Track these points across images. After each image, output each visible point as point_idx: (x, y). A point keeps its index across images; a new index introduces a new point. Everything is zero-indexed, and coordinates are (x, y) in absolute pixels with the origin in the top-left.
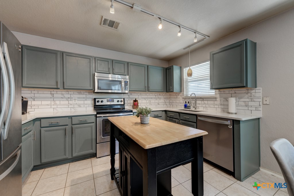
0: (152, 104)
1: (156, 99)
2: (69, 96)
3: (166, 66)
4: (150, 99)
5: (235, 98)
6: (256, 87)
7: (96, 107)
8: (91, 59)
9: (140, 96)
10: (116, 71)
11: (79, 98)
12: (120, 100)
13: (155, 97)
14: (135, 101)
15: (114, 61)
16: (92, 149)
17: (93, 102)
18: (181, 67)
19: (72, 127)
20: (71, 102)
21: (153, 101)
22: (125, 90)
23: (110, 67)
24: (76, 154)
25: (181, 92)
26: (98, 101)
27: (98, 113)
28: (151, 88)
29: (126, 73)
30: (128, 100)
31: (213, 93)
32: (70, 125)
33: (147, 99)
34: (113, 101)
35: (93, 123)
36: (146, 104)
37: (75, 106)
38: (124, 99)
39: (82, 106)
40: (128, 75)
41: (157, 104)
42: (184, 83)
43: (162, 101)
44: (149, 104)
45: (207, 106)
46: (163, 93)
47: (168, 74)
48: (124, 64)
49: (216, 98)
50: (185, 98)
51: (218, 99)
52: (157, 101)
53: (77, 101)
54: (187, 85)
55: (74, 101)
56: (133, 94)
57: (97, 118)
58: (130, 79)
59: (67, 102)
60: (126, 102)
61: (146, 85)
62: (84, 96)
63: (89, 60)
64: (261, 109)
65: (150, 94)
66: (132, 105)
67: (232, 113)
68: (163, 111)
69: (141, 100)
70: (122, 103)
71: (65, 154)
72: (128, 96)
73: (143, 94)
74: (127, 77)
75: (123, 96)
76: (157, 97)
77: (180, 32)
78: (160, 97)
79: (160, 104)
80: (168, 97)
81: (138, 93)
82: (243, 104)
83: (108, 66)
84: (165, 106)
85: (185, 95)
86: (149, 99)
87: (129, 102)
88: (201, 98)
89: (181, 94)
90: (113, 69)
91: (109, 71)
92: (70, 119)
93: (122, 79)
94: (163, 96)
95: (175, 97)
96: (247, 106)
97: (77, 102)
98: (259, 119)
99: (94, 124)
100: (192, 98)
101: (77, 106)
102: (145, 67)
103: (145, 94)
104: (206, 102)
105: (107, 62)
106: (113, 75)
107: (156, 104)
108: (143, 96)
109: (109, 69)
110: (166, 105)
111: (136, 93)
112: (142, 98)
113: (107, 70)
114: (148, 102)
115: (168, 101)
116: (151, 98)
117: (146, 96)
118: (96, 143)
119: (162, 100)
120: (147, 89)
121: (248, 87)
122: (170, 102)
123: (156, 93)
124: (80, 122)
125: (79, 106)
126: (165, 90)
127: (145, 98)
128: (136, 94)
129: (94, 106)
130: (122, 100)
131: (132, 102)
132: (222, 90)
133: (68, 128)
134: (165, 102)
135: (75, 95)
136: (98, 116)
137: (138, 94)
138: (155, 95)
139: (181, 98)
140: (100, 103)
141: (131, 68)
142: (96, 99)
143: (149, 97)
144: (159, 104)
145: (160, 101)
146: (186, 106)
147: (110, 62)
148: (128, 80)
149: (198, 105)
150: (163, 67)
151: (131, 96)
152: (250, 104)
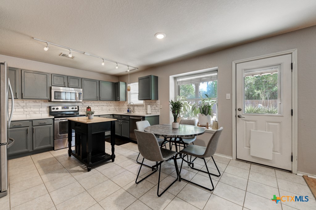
1: (107, 106)
2: (24, 104)
3: (115, 81)
4: (102, 107)
5: (150, 105)
6: (158, 99)
7: (51, 113)
8: (48, 75)
9: (93, 104)
10: (71, 85)
11: (34, 106)
12: (74, 107)
13: (106, 104)
14: (89, 108)
15: (69, 77)
16: (50, 144)
17: (48, 109)
18: (126, 83)
19: (32, 128)
20: (26, 110)
21: (104, 108)
22: (79, 99)
23: (65, 81)
24: (37, 148)
25: (126, 101)
26: (53, 109)
27: (55, 117)
28: (102, 98)
29: (80, 86)
30: (82, 107)
31: (142, 102)
32: (31, 127)
33: (99, 106)
34: (68, 108)
35: (51, 124)
37: (30, 113)
38: (78, 107)
39: (37, 113)
40: (82, 88)
42: (128, 95)
43: (113, 107)
45: (140, 110)
46: (113, 101)
47: (116, 87)
48: (78, 79)
49: (143, 105)
50: (128, 106)
51: (144, 106)
52: (108, 108)
54: (130, 96)
55: (29, 109)
56: (86, 102)
57: (55, 121)
58: (83, 91)
60: (80, 109)
61: (98, 96)
62: (40, 104)
63: (46, 76)
64: (159, 111)
66: (86, 111)
67: (148, 114)
68: (111, 115)
69: (94, 107)
70: (77, 110)
71: (27, 148)
72: (82, 104)
74: (81, 90)
75: (77, 104)
76: (108, 104)
77: (117, 66)
78: (110, 104)
80: (118, 104)
82: (153, 108)
83: (64, 81)
85: (128, 103)
87: (82, 108)
88: (137, 105)
89: (126, 103)
90: (68, 83)
91: (64, 85)
92: (31, 122)
93: (77, 92)
94: (113, 104)
95: (123, 104)
96: (155, 109)
97: (32, 109)
98: (159, 116)
99: (52, 126)
100: (132, 105)
101: (32, 113)
102: (97, 82)
104: (139, 108)
105: (62, 78)
106: (68, 88)
107: (107, 110)
108: (95, 104)
109: (64, 83)
110: (116, 111)
112: (95, 106)
113: (63, 84)
114: (100, 108)
115: (118, 108)
116: (103, 105)
117: (99, 104)
118: (54, 139)
120: (99, 99)
121: (152, 99)
122: (119, 109)
124: (40, 124)
125: (35, 113)
126: (114, 99)
127: (97, 106)
128: (90, 102)
129: (50, 112)
130: (77, 107)
131: (86, 108)
132: (146, 101)
133: (29, 129)
134: (115, 109)
135: (31, 103)
136: (55, 119)
137: (91, 102)
138: (107, 103)
139: (126, 105)
140: (55, 110)
141: (85, 82)
142: (52, 107)
143: (101, 104)
144: (110, 110)
145: (111, 108)
146: (128, 111)
147: (65, 78)
148: (82, 92)
149: (135, 110)
150: (112, 82)
151: (85, 104)
152: (156, 108)
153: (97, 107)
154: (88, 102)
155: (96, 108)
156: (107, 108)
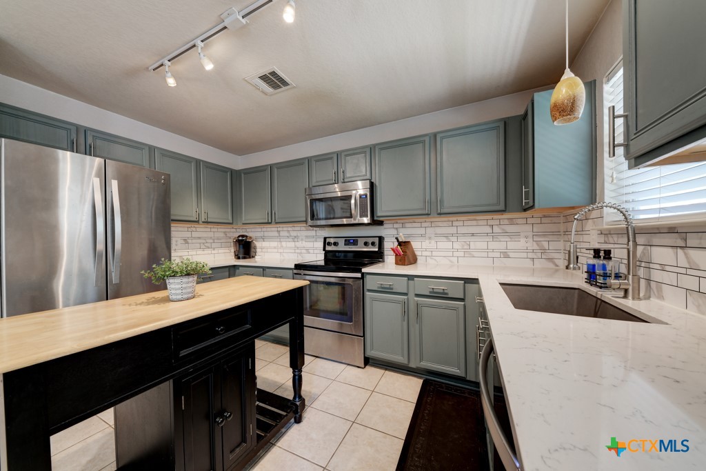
0: (476, 254)
1: (494, 236)
4: (468, 239)
9: (430, 231)
11: (307, 237)
12: (370, 241)
13: (488, 230)
21: (478, 244)
26: (329, 244)
33: (454, 239)
34: (356, 243)
36: (451, 254)
37: (302, 251)
38: (380, 239)
39: (310, 251)
41: (498, 255)
43: (525, 243)
44: (462, 254)
52: (497, 245)
53: (304, 242)
56: (407, 225)
59: (292, 244)
60: (386, 245)
62: (314, 233)
65: (466, 223)
69: (433, 242)
70: (376, 248)
73: (440, 224)
75: (376, 231)
76: (496, 229)
79: (511, 255)
80: (562, 227)
81: (424, 220)
84: (539, 264)
86: (462, 239)
94: (529, 227)
101: (305, 251)
103: (445, 224)
108: (439, 230)
110: (550, 260)
111: (416, 220)
112: (437, 235)
114: (456, 245)
116: (473, 235)
117: (453, 230)
119: (523, 240)
123: (495, 217)
127: (447, 236)
134: (543, 251)
135: (302, 231)
138: (491, 222)
140: (332, 248)
142: (327, 239)
143: (462, 230)
144: (506, 256)
145: (511, 245)
153: (444, 239)
154: (415, 225)
155: (441, 245)
156: (493, 245)
